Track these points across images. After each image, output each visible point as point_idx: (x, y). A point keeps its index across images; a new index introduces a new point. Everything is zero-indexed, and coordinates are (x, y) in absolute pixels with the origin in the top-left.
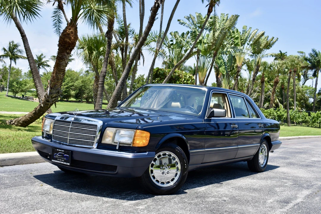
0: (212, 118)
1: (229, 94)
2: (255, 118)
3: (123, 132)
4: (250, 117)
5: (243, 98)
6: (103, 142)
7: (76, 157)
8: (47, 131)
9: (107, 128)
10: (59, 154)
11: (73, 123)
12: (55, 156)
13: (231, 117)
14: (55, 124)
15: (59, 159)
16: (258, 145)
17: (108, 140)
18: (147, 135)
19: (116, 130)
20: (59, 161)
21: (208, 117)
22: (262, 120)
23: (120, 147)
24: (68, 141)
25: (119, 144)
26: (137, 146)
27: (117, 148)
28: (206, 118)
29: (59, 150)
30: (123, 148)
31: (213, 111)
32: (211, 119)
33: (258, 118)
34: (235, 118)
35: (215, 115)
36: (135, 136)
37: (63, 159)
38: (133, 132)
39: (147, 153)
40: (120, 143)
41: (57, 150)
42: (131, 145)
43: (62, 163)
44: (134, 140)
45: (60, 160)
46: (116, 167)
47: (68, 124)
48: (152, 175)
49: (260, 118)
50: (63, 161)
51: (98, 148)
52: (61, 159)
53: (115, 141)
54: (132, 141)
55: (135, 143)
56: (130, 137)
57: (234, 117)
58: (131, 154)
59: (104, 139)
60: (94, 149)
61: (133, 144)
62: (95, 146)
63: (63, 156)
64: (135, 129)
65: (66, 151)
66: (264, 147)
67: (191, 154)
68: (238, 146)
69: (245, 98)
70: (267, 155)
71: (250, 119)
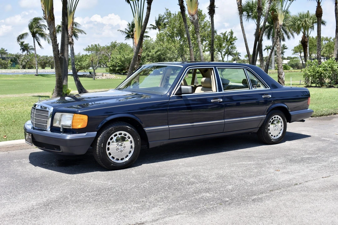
0: (182, 95)
1: (217, 67)
2: (262, 88)
7: (37, 140)
9: (56, 113)
10: (27, 136)
13: (217, 91)
16: (263, 116)
17: (56, 124)
18: (85, 118)
19: (62, 115)
21: (175, 95)
23: (63, 129)
24: (34, 125)
25: (62, 127)
26: (75, 127)
27: (61, 130)
29: (27, 133)
31: (181, 89)
33: (266, 88)
34: (223, 92)
35: (182, 93)
38: (72, 116)
39: (85, 134)
40: (64, 126)
42: (71, 128)
45: (28, 141)
49: (270, 89)
51: (51, 131)
54: (72, 123)
56: (71, 120)
57: (220, 89)
58: (69, 135)
60: (49, 132)
61: (72, 126)
62: (48, 129)
63: (29, 138)
64: (74, 113)
66: (278, 118)
67: (146, 132)
68: (224, 119)
69: (247, 69)
70: (283, 126)
71: (251, 90)
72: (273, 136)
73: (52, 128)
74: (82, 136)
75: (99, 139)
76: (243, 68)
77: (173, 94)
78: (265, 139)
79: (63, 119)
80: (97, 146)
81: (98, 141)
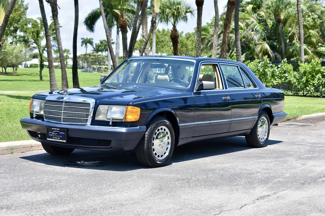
1: (220, 64)
2: (252, 88)
3: (115, 108)
4: (245, 88)
5: (237, 67)
6: (97, 119)
7: (72, 135)
8: (36, 112)
9: (100, 105)
10: (55, 133)
11: (65, 102)
12: (50, 135)
13: (223, 89)
14: (46, 104)
15: (55, 137)
16: (256, 117)
17: (100, 118)
19: (109, 107)
20: (55, 139)
21: (197, 90)
22: (261, 90)
23: (113, 122)
24: (62, 120)
27: (111, 124)
28: (195, 91)
29: (55, 129)
30: (116, 123)
31: (202, 84)
32: (200, 92)
33: (255, 87)
34: (228, 90)
35: (204, 88)
36: (126, 112)
37: (58, 137)
38: (125, 108)
39: (138, 127)
40: (113, 119)
41: (52, 129)
42: (124, 121)
43: (58, 140)
44: (126, 115)
45: (56, 138)
46: (111, 141)
47: (60, 104)
49: (258, 88)
50: (59, 138)
51: (91, 124)
52: (57, 137)
53: (108, 117)
54: (124, 116)
55: (126, 118)
56: (122, 113)
57: (226, 88)
58: (124, 128)
59: (98, 116)
60: (89, 126)
61: (125, 119)
62: (89, 123)
63: (59, 134)
64: (126, 105)
65: (62, 129)
66: (264, 119)
67: (180, 128)
68: (231, 118)
69: (240, 67)
70: (267, 128)
71: (246, 89)
72: (260, 139)
73: (94, 122)
74: (135, 130)
75: (147, 133)
76: (237, 65)
78: (254, 142)
80: (146, 141)
81: (146, 136)
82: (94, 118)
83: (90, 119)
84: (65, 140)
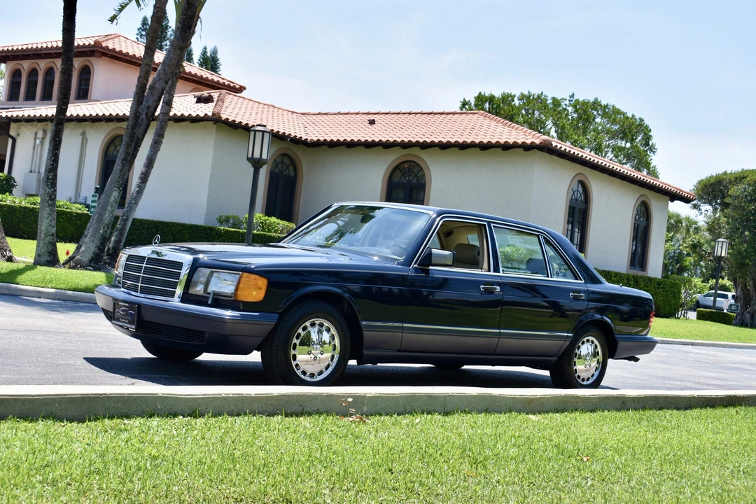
0: (431, 267)
1: (493, 225)
2: (567, 279)
4: (548, 277)
6: (192, 291)
7: (147, 317)
9: (200, 269)
10: (122, 311)
11: (149, 259)
12: (116, 315)
13: (489, 271)
15: (122, 318)
16: (568, 334)
17: (199, 289)
18: (262, 282)
19: (212, 273)
20: (122, 322)
21: (419, 265)
22: (589, 285)
23: (214, 300)
24: (139, 289)
25: (214, 296)
26: (241, 299)
27: (210, 302)
28: (415, 266)
29: (123, 304)
30: (220, 302)
31: (431, 254)
32: (427, 269)
33: (577, 279)
34: (501, 274)
35: (433, 262)
36: (239, 283)
37: (127, 319)
38: (237, 276)
40: (215, 294)
41: (120, 303)
42: (232, 298)
43: (126, 324)
44: (237, 289)
45: (123, 320)
46: (204, 333)
48: (296, 363)
49: (583, 282)
50: (127, 321)
51: (181, 301)
52: (125, 319)
53: (208, 291)
54: (234, 290)
55: (238, 294)
56: (231, 284)
59: (194, 287)
60: (175, 302)
61: (236, 295)
62: (177, 298)
63: (127, 314)
64: (241, 272)
65: (132, 305)
66: (593, 342)
67: (364, 329)
68: (499, 329)
69: (544, 237)
70: (601, 364)
71: (550, 279)
73: (186, 298)
74: (250, 317)
76: (538, 234)
77: (415, 264)
79: (213, 280)
82: (188, 291)
83: (179, 291)
84: (133, 324)
